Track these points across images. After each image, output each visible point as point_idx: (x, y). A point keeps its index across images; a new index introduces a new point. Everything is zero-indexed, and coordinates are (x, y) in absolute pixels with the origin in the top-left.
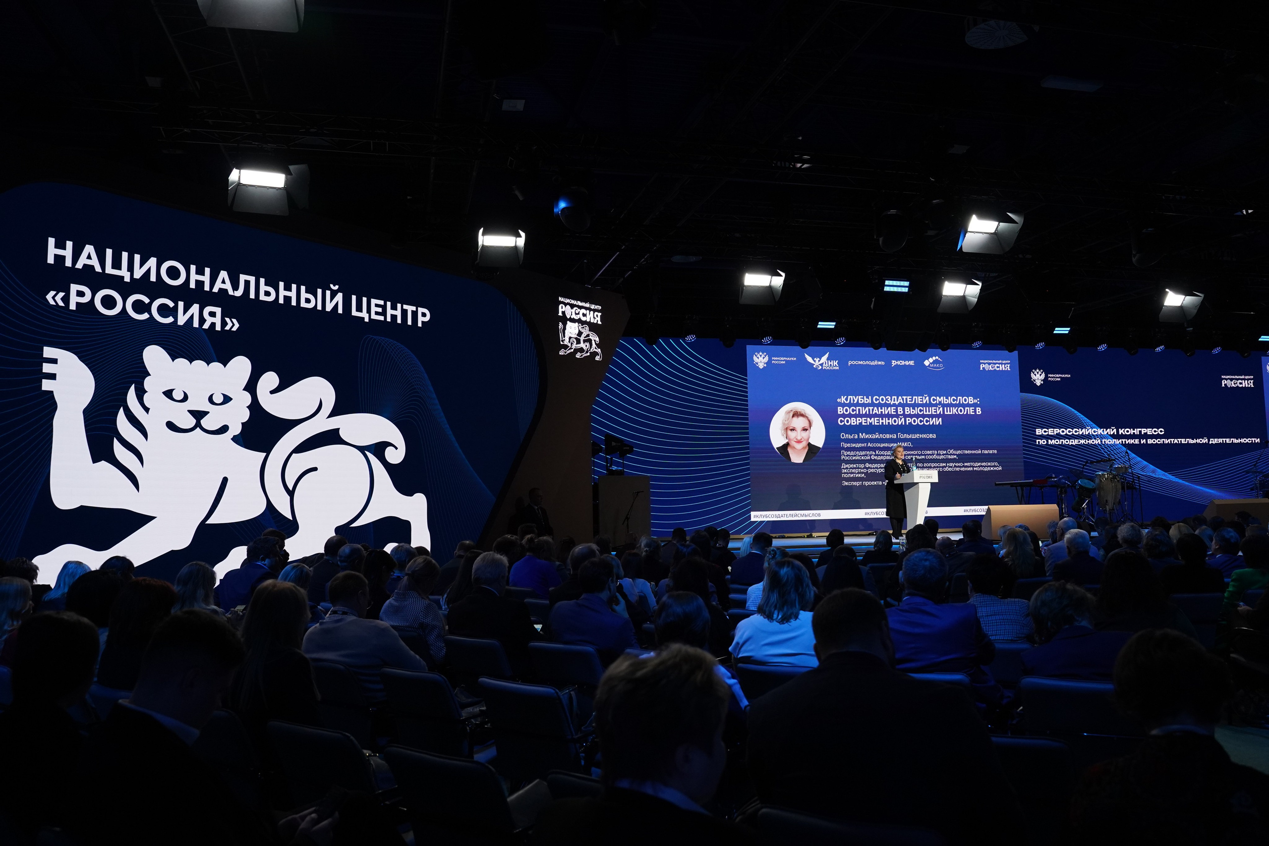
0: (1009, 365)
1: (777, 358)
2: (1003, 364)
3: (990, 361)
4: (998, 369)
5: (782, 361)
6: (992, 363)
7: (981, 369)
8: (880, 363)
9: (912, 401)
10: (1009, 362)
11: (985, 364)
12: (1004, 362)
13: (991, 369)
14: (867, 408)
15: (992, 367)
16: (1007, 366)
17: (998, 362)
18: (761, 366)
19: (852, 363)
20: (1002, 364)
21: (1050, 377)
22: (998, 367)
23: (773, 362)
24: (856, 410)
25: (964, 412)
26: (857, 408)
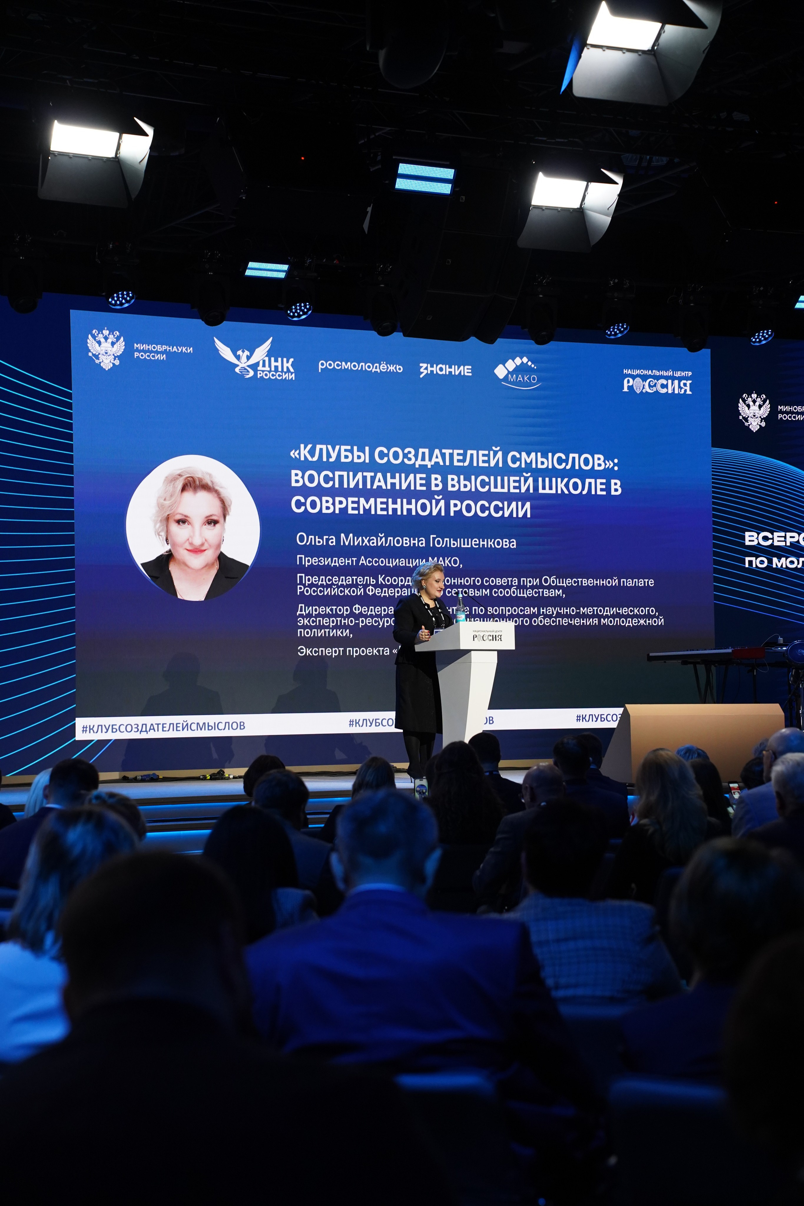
0: (689, 382)
1: (145, 347)
2: (676, 378)
3: (646, 372)
4: (664, 391)
5: (157, 352)
6: (650, 376)
7: (626, 389)
8: (392, 368)
9: (464, 461)
10: (690, 374)
11: (634, 377)
12: (678, 374)
13: (647, 389)
14: (359, 476)
15: (650, 386)
16: (685, 385)
17: (665, 374)
18: (107, 363)
19: (326, 365)
20: (673, 378)
21: (782, 412)
22: (663, 386)
23: (136, 354)
24: (333, 479)
25: (583, 489)
26: (337, 473)
